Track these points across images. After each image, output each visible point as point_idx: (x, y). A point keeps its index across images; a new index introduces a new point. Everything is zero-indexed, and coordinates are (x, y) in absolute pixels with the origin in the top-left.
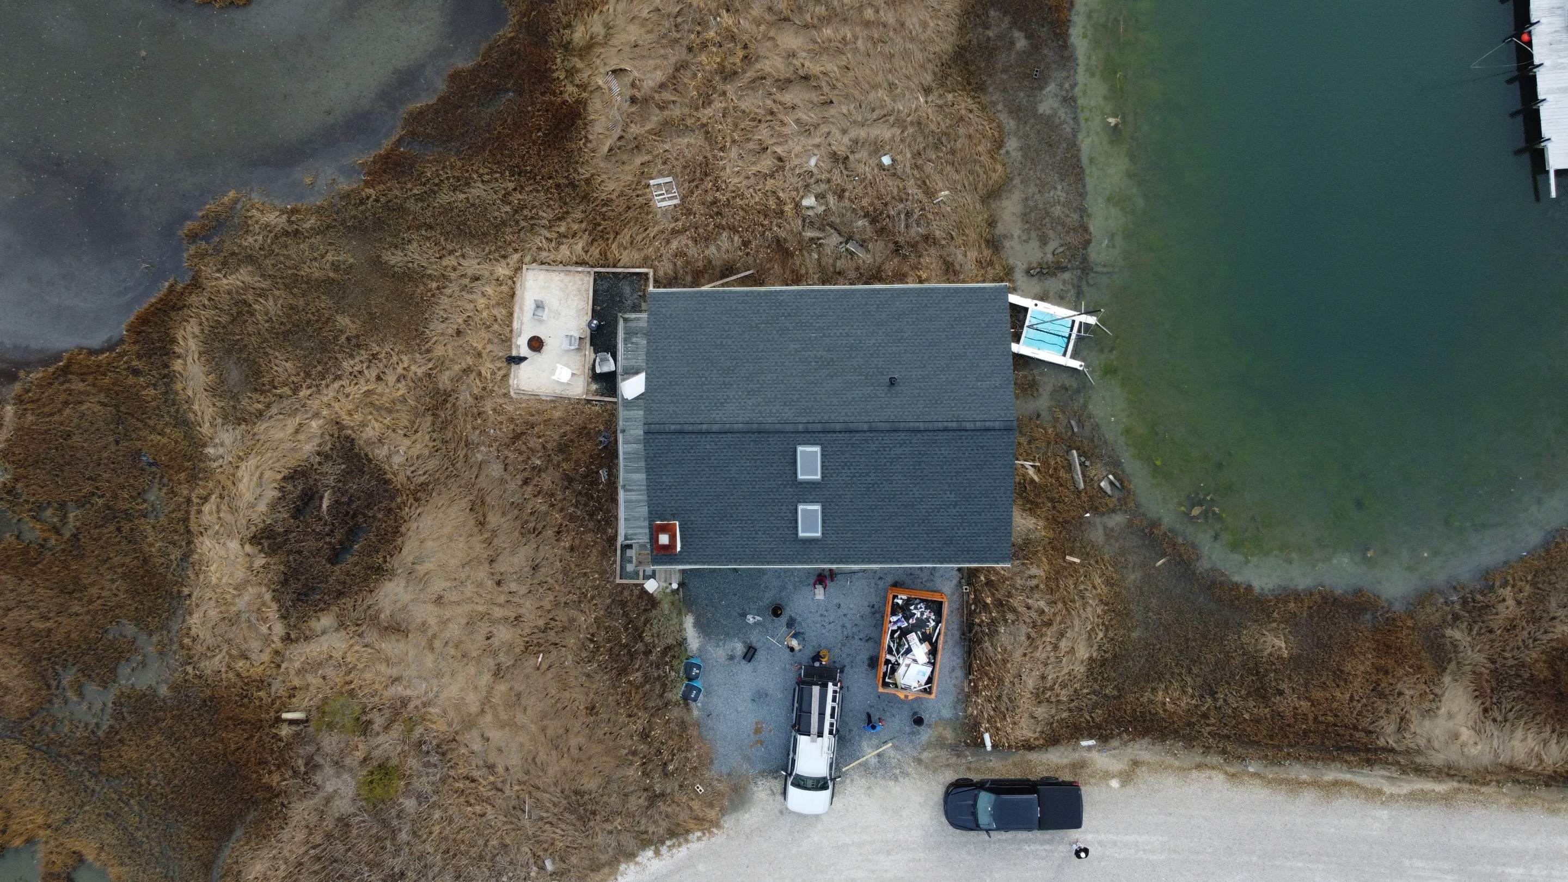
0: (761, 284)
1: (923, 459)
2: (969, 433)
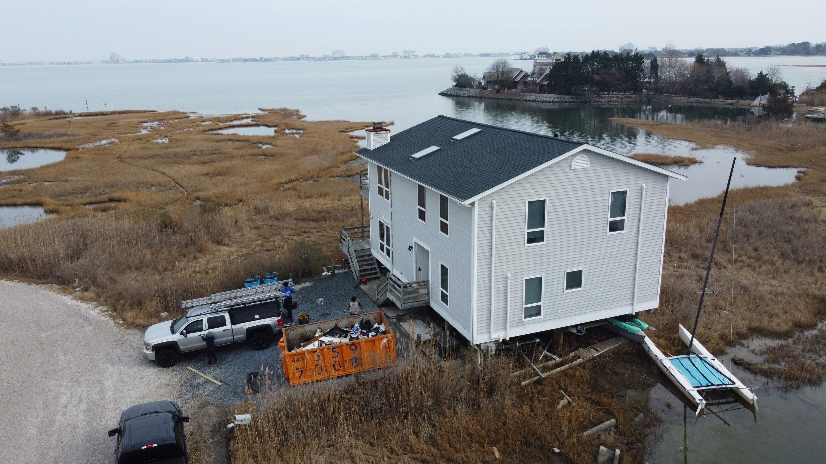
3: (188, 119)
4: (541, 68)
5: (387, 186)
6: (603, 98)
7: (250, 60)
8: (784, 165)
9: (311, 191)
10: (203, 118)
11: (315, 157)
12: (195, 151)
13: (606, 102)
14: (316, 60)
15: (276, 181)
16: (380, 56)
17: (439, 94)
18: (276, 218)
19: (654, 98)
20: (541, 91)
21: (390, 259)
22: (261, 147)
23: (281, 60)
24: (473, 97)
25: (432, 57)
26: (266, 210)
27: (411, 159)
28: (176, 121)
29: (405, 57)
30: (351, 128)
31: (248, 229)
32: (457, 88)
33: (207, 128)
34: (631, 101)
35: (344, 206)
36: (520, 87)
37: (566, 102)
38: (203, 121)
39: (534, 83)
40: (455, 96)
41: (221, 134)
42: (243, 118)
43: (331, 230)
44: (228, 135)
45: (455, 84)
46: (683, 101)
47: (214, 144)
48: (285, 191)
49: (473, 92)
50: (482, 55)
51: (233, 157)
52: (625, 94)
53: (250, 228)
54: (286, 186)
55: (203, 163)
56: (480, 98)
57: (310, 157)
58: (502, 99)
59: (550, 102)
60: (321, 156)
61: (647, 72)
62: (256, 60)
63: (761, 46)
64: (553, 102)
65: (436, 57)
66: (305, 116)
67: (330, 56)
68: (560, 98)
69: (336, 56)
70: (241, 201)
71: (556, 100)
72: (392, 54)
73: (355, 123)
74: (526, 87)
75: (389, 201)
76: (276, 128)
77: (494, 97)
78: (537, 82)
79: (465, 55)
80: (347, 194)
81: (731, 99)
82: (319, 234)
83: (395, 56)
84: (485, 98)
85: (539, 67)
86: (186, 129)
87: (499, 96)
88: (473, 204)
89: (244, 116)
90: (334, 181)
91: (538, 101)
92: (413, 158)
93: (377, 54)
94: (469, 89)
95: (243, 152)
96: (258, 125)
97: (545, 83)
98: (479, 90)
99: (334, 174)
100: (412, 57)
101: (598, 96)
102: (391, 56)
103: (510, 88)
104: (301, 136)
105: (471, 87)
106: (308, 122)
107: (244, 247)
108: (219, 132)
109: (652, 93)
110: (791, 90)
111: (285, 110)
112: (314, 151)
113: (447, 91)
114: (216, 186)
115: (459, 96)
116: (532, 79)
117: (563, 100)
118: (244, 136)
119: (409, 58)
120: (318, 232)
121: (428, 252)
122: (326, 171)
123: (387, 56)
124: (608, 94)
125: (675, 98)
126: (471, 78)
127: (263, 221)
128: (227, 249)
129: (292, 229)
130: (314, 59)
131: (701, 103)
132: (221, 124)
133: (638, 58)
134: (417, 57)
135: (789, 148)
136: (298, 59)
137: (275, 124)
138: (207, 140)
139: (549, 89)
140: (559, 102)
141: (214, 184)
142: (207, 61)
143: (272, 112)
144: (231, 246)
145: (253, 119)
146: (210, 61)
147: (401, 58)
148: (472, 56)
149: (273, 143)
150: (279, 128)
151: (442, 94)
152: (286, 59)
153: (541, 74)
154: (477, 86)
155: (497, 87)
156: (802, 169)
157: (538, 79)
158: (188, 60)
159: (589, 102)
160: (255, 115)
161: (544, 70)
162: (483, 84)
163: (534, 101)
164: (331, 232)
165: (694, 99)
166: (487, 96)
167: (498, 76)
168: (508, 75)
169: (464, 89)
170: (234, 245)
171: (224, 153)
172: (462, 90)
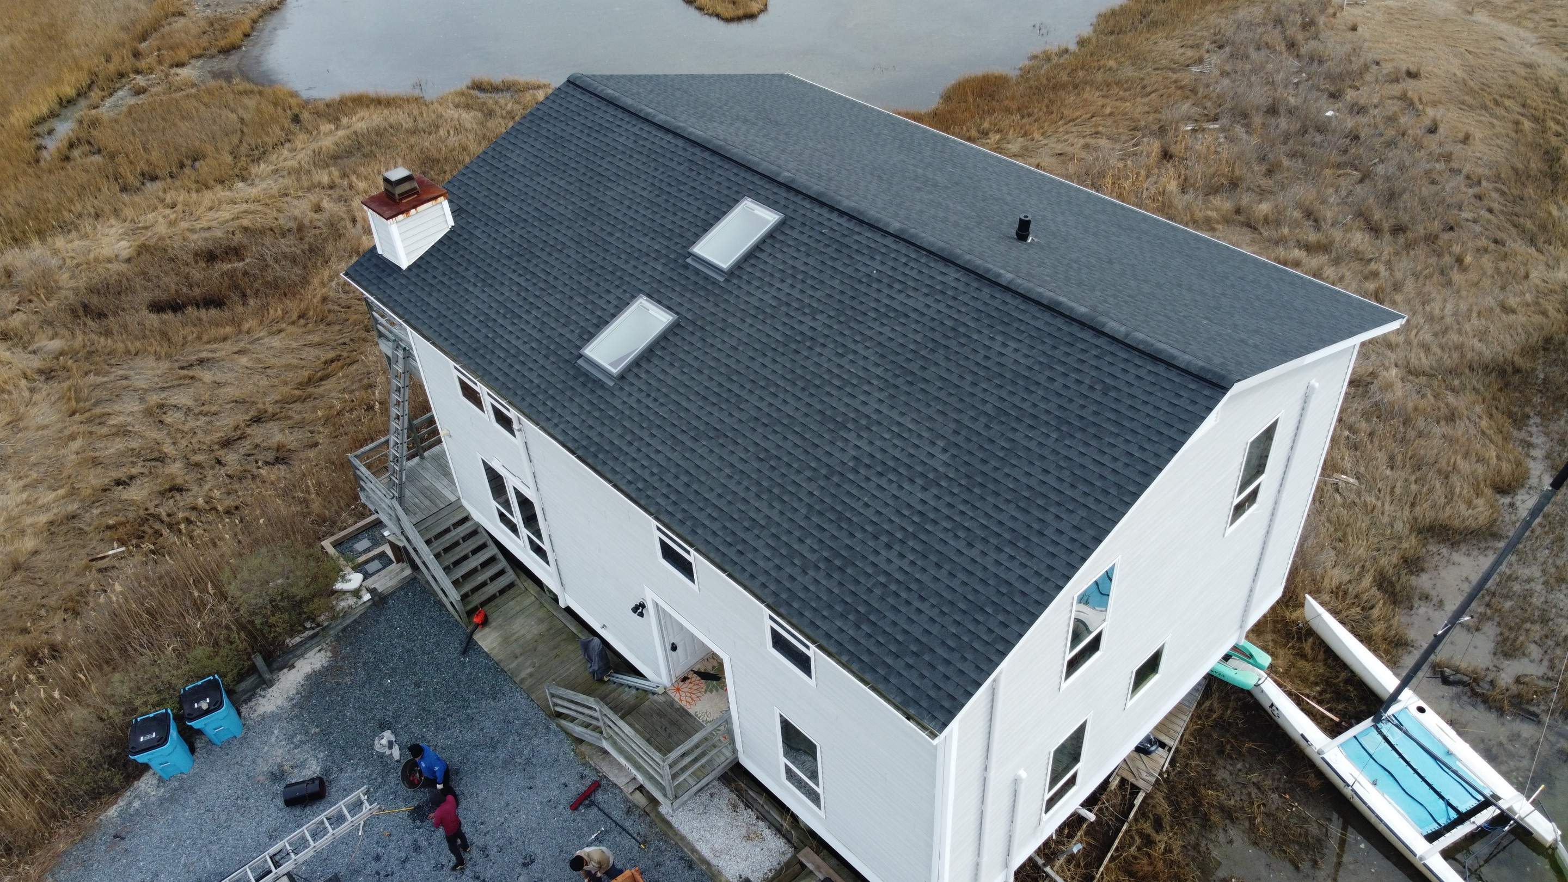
0: (947, 130)
1: (953, 344)
2: (1101, 342)
9: (144, 147)
15: (17, 114)
18: (88, 310)
21: (552, 569)
26: (45, 281)
27: (582, 363)
31: (24, 385)
43: (273, 334)
53: (26, 376)
75: (518, 444)
82: (245, 361)
90: (194, 84)
92: (595, 364)
107: (39, 482)
120: (240, 353)
122: (153, 42)
127: (57, 335)
129: (158, 357)
164: (277, 343)
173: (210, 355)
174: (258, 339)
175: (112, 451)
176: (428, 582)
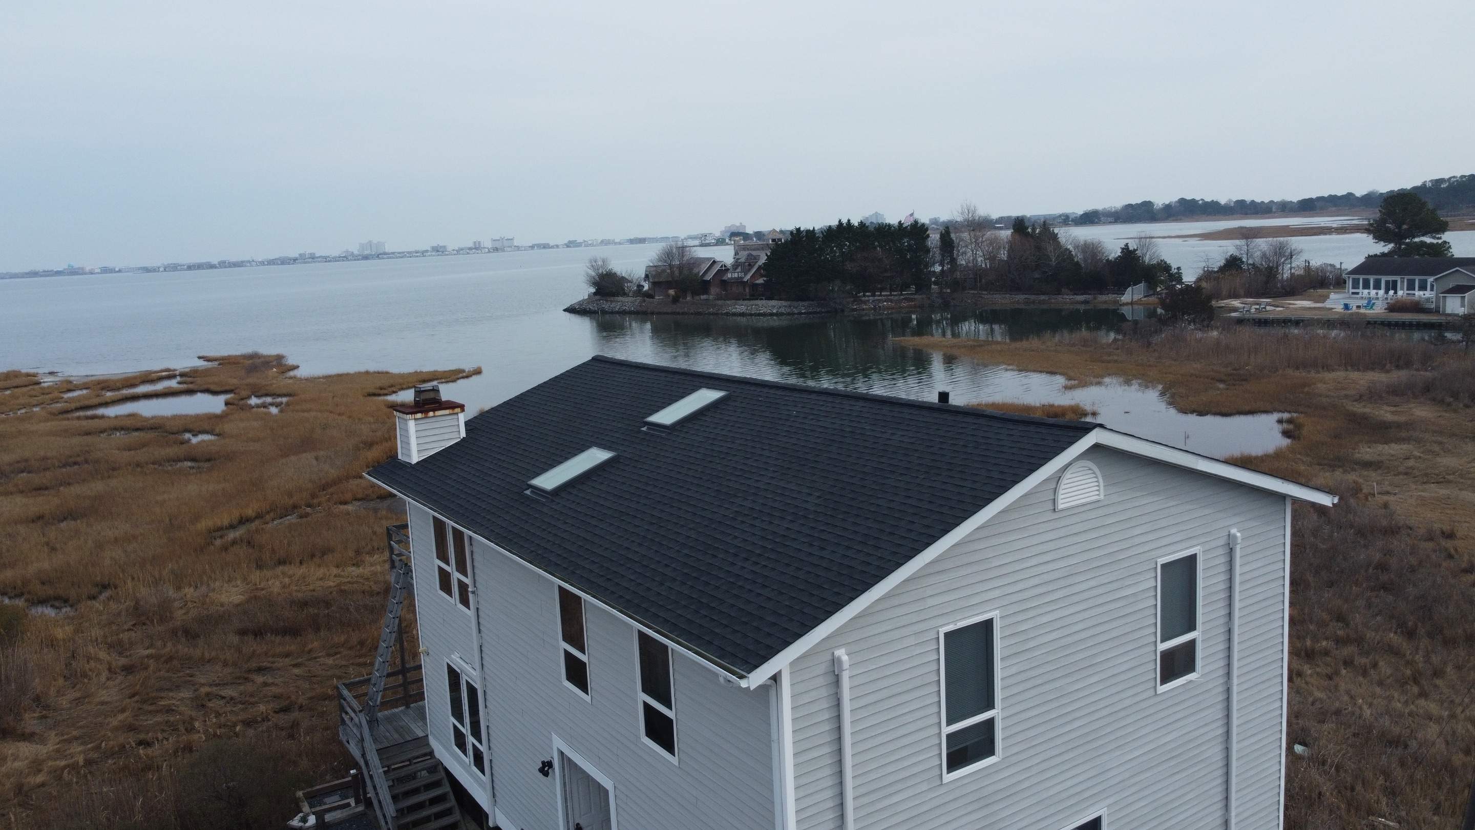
3: (36, 387)
4: (750, 255)
5: (461, 568)
6: (865, 302)
7: (199, 266)
8: (1247, 408)
9: (289, 544)
10: (70, 382)
11: (308, 458)
12: (26, 460)
13: (872, 309)
14: (329, 261)
15: (204, 524)
16: (450, 248)
17: (565, 310)
18: (187, 632)
19: (954, 299)
20: (754, 296)
21: (486, 779)
22: (190, 440)
23: (262, 263)
24: (630, 313)
25: (544, 247)
26: (164, 612)
27: (528, 492)
28: (8, 392)
29: (496, 250)
30: (392, 386)
31: (105, 675)
32: (598, 297)
33: (73, 406)
34: (915, 306)
35: (367, 579)
36: (714, 290)
37: (800, 313)
38: (70, 391)
39: (739, 282)
40: (595, 312)
41: (102, 417)
42: (161, 379)
43: (329, 655)
44: (116, 417)
45: (593, 290)
46: (1003, 300)
47: (76, 440)
48: (225, 548)
49: (627, 303)
50: (632, 241)
51: (114, 469)
52: (902, 295)
53: (110, 670)
54: (232, 535)
55: (40, 489)
56: (641, 315)
57: (293, 458)
58: (683, 313)
59: (772, 315)
60: (321, 453)
61: (936, 253)
62: (212, 266)
63: (1080, 211)
64: (776, 314)
65: (552, 247)
66: (297, 367)
67: (356, 252)
68: (790, 306)
69: (366, 252)
70: (105, 587)
71: (783, 310)
72: (471, 245)
73: (401, 376)
74: (725, 290)
75: (471, 613)
76: (229, 396)
77: (669, 310)
78: (745, 280)
79: (602, 241)
80: (376, 545)
81: (1082, 294)
82: (296, 671)
83: (476, 248)
84: (652, 313)
85: (746, 253)
86: (23, 411)
87: (677, 308)
88: (776, 678)
89: (164, 374)
90: (348, 513)
91: (751, 315)
92: (537, 490)
93: (445, 247)
94: (620, 298)
95: (141, 455)
96: (190, 392)
97: (760, 281)
98: (639, 299)
99: (348, 496)
100: (509, 249)
101: (857, 300)
102: (470, 249)
103: (695, 293)
104: (281, 411)
105: (625, 294)
106: (301, 379)
107: (76, 738)
108: (101, 411)
109: (949, 291)
110: (1176, 273)
111: (254, 356)
112: (307, 444)
113: (580, 303)
114: (54, 549)
115: (604, 312)
116: (736, 275)
117: (796, 311)
118: (153, 418)
119: (503, 251)
120: (295, 666)
121: (606, 792)
122: (331, 490)
123: (462, 249)
124: (874, 295)
125: (989, 296)
126: (623, 278)
127: (151, 646)
128: (26, 749)
129: (225, 664)
130: (326, 259)
131: (1034, 302)
132: (109, 394)
133: (917, 231)
134: (518, 248)
135: (1231, 375)
136: (295, 260)
137: (227, 388)
138: (66, 433)
139: (768, 292)
140: (789, 314)
141: (47, 544)
142: (112, 271)
143: (226, 362)
144: (43, 741)
145: (184, 379)
146: (120, 271)
147: (489, 252)
148: (616, 243)
149: (217, 431)
150: (236, 396)
151: (571, 310)
152: (271, 262)
153: (751, 266)
154: (634, 292)
155: (672, 292)
156: (1286, 416)
157: (745, 274)
158: (73, 272)
159: (843, 311)
160: (187, 370)
161: (756, 258)
162: (646, 287)
163: (742, 315)
164: (330, 661)
165: (1021, 297)
166: (656, 310)
167: (672, 273)
168: (691, 270)
169: (612, 299)
170: (52, 735)
171: (97, 461)
172: (607, 301)
173: (269, 665)
174: (315, 658)
175: (151, 722)
176: (376, 817)
